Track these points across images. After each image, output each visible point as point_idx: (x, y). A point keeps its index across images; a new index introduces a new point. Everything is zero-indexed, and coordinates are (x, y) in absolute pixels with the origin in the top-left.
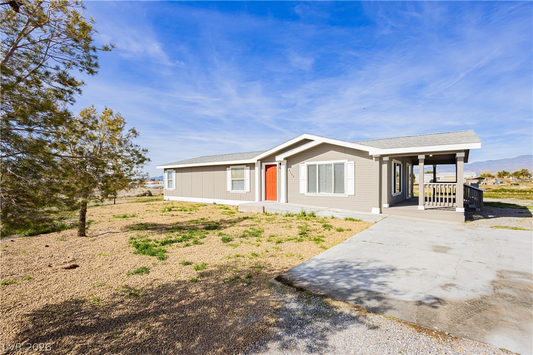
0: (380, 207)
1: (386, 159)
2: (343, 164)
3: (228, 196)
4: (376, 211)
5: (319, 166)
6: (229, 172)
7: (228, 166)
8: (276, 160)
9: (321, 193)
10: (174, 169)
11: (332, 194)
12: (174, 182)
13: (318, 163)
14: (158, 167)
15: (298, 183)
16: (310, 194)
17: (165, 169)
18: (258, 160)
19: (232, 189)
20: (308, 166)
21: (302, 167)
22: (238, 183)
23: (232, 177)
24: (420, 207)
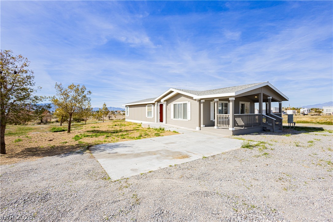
0: (200, 126)
1: (202, 101)
2: (186, 104)
3: (146, 120)
4: (198, 128)
5: (178, 104)
6: (147, 107)
7: (146, 104)
8: (161, 102)
9: (179, 119)
10: (129, 106)
11: (182, 119)
12: (129, 112)
13: (177, 103)
14: (123, 105)
15: (170, 114)
16: (175, 119)
17: (126, 106)
18: (155, 102)
19: (148, 116)
20: (174, 105)
21: (171, 105)
22: (149, 113)
23: (148, 110)
24: (215, 127)
